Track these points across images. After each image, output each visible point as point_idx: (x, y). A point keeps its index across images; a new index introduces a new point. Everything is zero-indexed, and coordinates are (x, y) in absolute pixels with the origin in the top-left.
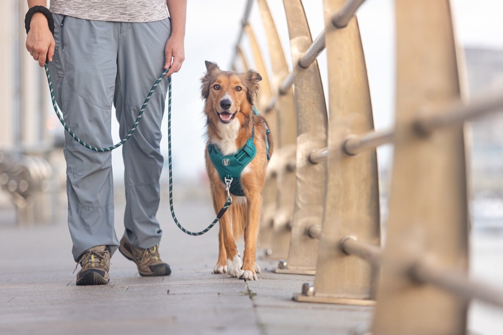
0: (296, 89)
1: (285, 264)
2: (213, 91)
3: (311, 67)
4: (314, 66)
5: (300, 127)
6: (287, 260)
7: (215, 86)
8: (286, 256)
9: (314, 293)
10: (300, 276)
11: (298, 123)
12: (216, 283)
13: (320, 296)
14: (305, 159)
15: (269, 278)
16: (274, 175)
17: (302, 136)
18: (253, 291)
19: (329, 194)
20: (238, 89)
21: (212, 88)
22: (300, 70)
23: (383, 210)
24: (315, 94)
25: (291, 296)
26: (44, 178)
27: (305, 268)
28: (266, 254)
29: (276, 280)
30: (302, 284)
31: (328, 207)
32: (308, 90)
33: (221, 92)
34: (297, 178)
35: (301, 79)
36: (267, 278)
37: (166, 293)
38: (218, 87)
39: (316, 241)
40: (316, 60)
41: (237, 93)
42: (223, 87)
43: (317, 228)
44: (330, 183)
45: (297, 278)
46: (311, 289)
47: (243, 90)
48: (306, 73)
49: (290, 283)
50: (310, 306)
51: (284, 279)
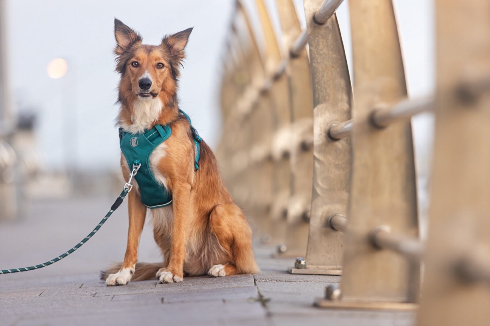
0: (311, 50)
1: (303, 263)
2: (130, 68)
3: (329, 23)
4: (333, 21)
5: (317, 96)
6: (305, 258)
7: (133, 62)
8: (304, 253)
9: (340, 297)
10: (321, 277)
11: (314, 91)
12: (220, 288)
13: (347, 301)
14: (324, 135)
15: (284, 280)
16: (286, 155)
17: (320, 106)
18: (266, 296)
19: (357, 176)
20: (160, 66)
21: (130, 64)
22: (315, 27)
23: (422, 195)
24: (334, 56)
25: (311, 300)
26: (6, 166)
27: (327, 267)
28: (280, 251)
29: (293, 283)
30: (324, 286)
31: (355, 192)
32: (325, 51)
33: (139, 70)
34: (315, 157)
35: (317, 38)
36: (281, 280)
37: (160, 301)
38: (137, 65)
39: (340, 233)
40: (335, 14)
41: (158, 71)
42: (142, 64)
43: (342, 219)
44: (357, 163)
45: (319, 280)
46: (337, 293)
47: (165, 68)
48: (322, 30)
49: (310, 286)
50: (336, 313)
51: (302, 281)
